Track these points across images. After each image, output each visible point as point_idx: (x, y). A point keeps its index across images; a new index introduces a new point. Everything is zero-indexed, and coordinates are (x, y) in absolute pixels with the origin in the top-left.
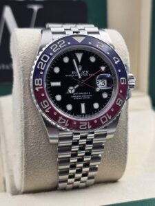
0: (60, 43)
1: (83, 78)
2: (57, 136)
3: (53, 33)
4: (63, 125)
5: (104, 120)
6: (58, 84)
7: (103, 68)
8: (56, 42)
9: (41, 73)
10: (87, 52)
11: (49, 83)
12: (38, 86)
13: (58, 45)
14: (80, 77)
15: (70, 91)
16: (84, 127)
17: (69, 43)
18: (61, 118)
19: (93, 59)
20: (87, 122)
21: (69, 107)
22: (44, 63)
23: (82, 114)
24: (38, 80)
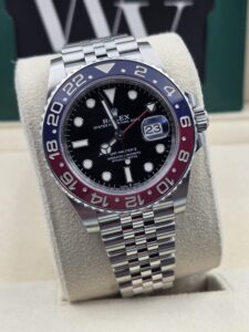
0: (77, 80)
1: (122, 127)
2: (96, 222)
3: (66, 64)
4: (100, 205)
5: (163, 187)
6: (84, 143)
7: (151, 107)
8: (69, 80)
9: (54, 132)
10: (122, 85)
11: (69, 144)
12: (53, 152)
13: (74, 83)
14: (116, 127)
15: (104, 152)
16: (133, 204)
17: (90, 77)
18: (94, 196)
19: (133, 95)
20: (136, 195)
21: (107, 176)
22: (56, 115)
23: (128, 184)
24: (51, 143)
